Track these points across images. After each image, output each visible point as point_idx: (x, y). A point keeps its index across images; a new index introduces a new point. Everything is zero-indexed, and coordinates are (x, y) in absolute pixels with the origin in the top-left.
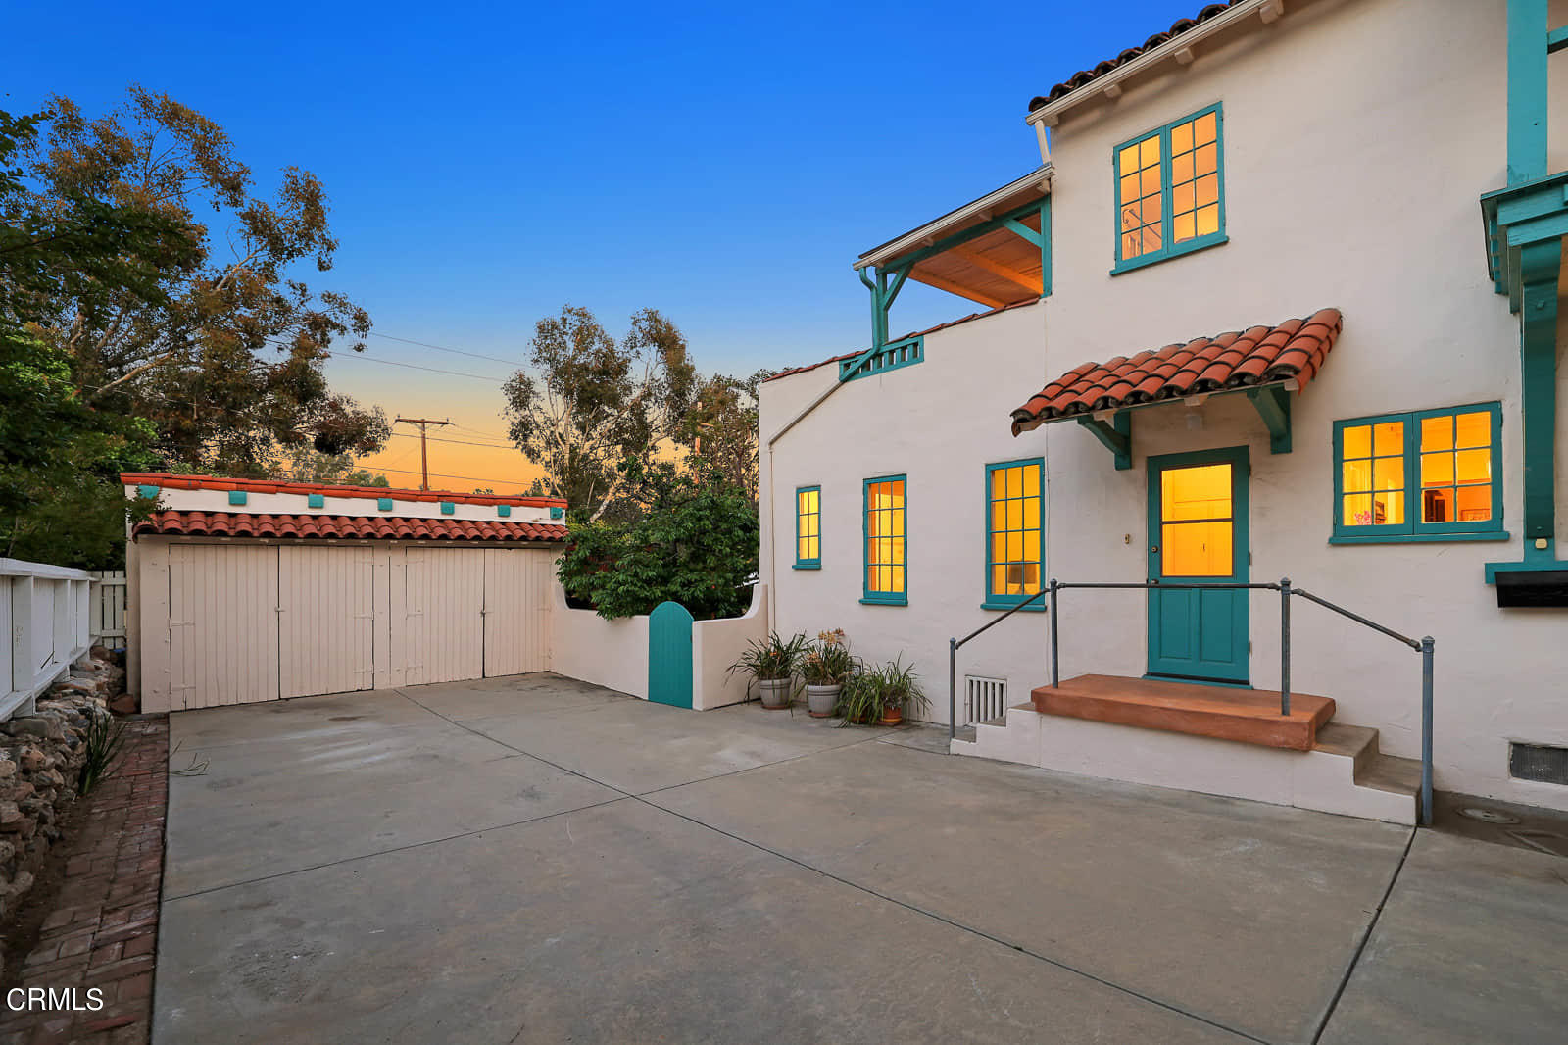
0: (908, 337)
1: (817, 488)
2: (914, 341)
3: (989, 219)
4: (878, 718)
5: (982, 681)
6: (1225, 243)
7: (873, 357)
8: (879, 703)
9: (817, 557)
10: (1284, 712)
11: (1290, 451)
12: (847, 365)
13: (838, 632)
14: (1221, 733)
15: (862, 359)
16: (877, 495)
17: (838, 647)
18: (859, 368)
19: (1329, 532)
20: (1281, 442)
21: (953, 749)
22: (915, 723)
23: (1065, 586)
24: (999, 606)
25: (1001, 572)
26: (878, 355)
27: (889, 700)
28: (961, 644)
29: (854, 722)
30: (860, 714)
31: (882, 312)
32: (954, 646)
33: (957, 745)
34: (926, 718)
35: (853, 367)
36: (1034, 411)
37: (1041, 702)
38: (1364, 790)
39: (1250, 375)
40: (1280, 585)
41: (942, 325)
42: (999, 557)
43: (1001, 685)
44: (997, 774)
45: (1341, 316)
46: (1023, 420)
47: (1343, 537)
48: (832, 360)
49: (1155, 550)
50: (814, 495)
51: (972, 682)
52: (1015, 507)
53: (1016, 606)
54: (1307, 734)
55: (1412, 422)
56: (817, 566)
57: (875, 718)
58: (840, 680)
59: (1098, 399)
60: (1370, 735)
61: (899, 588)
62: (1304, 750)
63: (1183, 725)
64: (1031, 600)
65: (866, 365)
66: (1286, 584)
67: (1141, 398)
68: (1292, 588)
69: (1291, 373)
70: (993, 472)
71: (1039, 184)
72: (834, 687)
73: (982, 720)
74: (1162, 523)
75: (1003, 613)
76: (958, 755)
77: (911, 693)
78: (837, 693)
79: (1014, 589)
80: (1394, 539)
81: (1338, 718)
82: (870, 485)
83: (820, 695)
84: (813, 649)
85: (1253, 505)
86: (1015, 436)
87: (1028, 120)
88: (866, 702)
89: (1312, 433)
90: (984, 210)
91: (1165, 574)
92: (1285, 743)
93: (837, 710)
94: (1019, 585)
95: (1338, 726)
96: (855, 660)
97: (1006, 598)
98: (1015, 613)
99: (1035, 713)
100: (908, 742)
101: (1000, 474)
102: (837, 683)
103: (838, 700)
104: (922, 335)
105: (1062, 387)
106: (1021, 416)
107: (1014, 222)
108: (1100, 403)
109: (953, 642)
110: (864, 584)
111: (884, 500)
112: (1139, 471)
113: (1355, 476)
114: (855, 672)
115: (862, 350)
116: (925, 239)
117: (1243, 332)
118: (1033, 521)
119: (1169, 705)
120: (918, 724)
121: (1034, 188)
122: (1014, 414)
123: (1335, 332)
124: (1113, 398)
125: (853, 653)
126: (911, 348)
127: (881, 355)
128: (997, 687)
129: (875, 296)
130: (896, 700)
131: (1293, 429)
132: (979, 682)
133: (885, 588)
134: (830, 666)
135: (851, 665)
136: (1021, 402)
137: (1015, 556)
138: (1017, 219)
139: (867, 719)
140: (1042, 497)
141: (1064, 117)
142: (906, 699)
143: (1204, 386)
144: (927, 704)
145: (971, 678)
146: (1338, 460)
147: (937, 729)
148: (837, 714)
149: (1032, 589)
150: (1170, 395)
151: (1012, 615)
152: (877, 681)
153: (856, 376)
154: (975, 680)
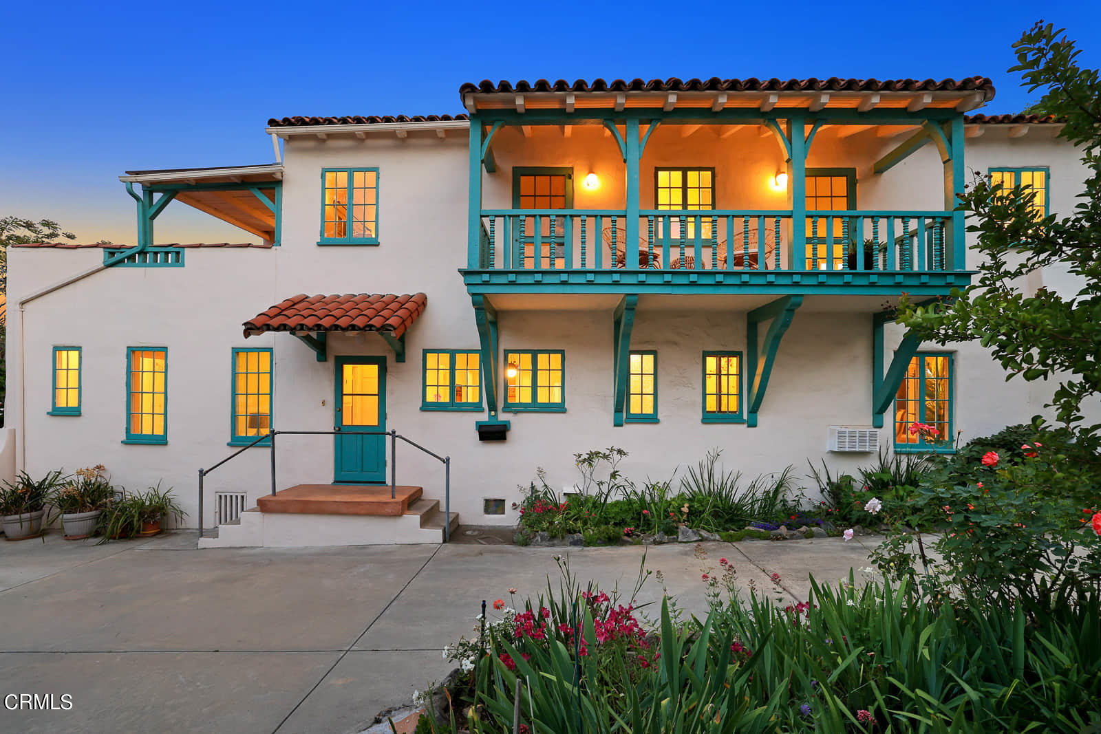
0: (171, 245)
1: (79, 348)
2: (177, 250)
3: (239, 182)
4: (138, 532)
5: (228, 495)
6: (378, 245)
7: (140, 253)
8: (139, 520)
9: (76, 405)
10: (393, 497)
11: (404, 362)
12: (112, 254)
13: (99, 467)
14: (363, 512)
15: (128, 252)
16: (141, 358)
17: (99, 479)
18: (124, 259)
19: (420, 405)
20: (401, 357)
21: (200, 546)
22: (173, 531)
23: (279, 433)
24: (240, 444)
25: (242, 422)
26: (143, 253)
27: (149, 517)
28: (207, 472)
29: (114, 538)
30: (119, 531)
31: (148, 220)
32: (202, 474)
33: (204, 542)
34: (183, 526)
35: (118, 256)
36: (258, 325)
37: (264, 506)
38: (425, 530)
39: (374, 326)
40: (391, 433)
41: (200, 244)
42: (241, 410)
43: (243, 497)
44: (233, 557)
45: (426, 298)
46: (251, 329)
47: (427, 407)
48: (96, 246)
49: (339, 410)
50: (74, 355)
51: (220, 496)
52: (253, 379)
53: (251, 443)
54: (400, 507)
55: (453, 353)
56: (77, 413)
57: (134, 532)
58: (101, 506)
59: (297, 325)
60: (433, 503)
61: (159, 431)
62: (401, 515)
63: (344, 509)
64: (261, 440)
65: (131, 258)
66: (394, 432)
67: (322, 328)
68: (396, 434)
69: (392, 329)
70: (238, 353)
71: (274, 173)
72: (93, 513)
73: (223, 522)
74: (343, 395)
75: (240, 449)
76: (205, 548)
77: (169, 510)
78: (97, 518)
79: (252, 432)
80: (445, 409)
81: (425, 496)
82: (133, 352)
83: (78, 521)
84: (70, 483)
85: (388, 388)
86: (246, 338)
87: (268, 130)
88: (126, 521)
89: (414, 354)
90: (235, 176)
91: (344, 424)
92: (392, 512)
93: (96, 531)
94: (256, 429)
95: (423, 500)
96: (115, 489)
97: (246, 438)
98: (250, 448)
99: (259, 513)
100: (166, 546)
101: (242, 356)
102: (96, 509)
103: (97, 523)
104: (183, 247)
105: (279, 311)
106: (249, 326)
107: (257, 190)
108: (299, 327)
109: (201, 471)
110: (127, 428)
111: (147, 363)
112: (331, 364)
113: (431, 377)
114: (117, 498)
115: (128, 244)
116: (188, 179)
117: (384, 296)
118: (265, 388)
119: (337, 500)
120: (175, 531)
121: (271, 175)
122: (245, 324)
123: (422, 306)
124: (306, 326)
125: (115, 483)
126: (174, 254)
127: (146, 253)
128: (239, 498)
129: (141, 208)
130: (154, 516)
131: (406, 351)
132: (226, 496)
133: (147, 431)
134: (89, 496)
135: (112, 493)
136: (251, 316)
137: (253, 410)
138: (260, 189)
139: (127, 533)
140: (271, 373)
141: (291, 138)
142: (164, 514)
143: (353, 327)
144: (184, 516)
145: (220, 494)
146: (425, 369)
147: (191, 533)
148: (96, 534)
149: (265, 431)
150: (336, 329)
151: (247, 450)
152: (138, 505)
153: (120, 264)
154: (223, 495)
